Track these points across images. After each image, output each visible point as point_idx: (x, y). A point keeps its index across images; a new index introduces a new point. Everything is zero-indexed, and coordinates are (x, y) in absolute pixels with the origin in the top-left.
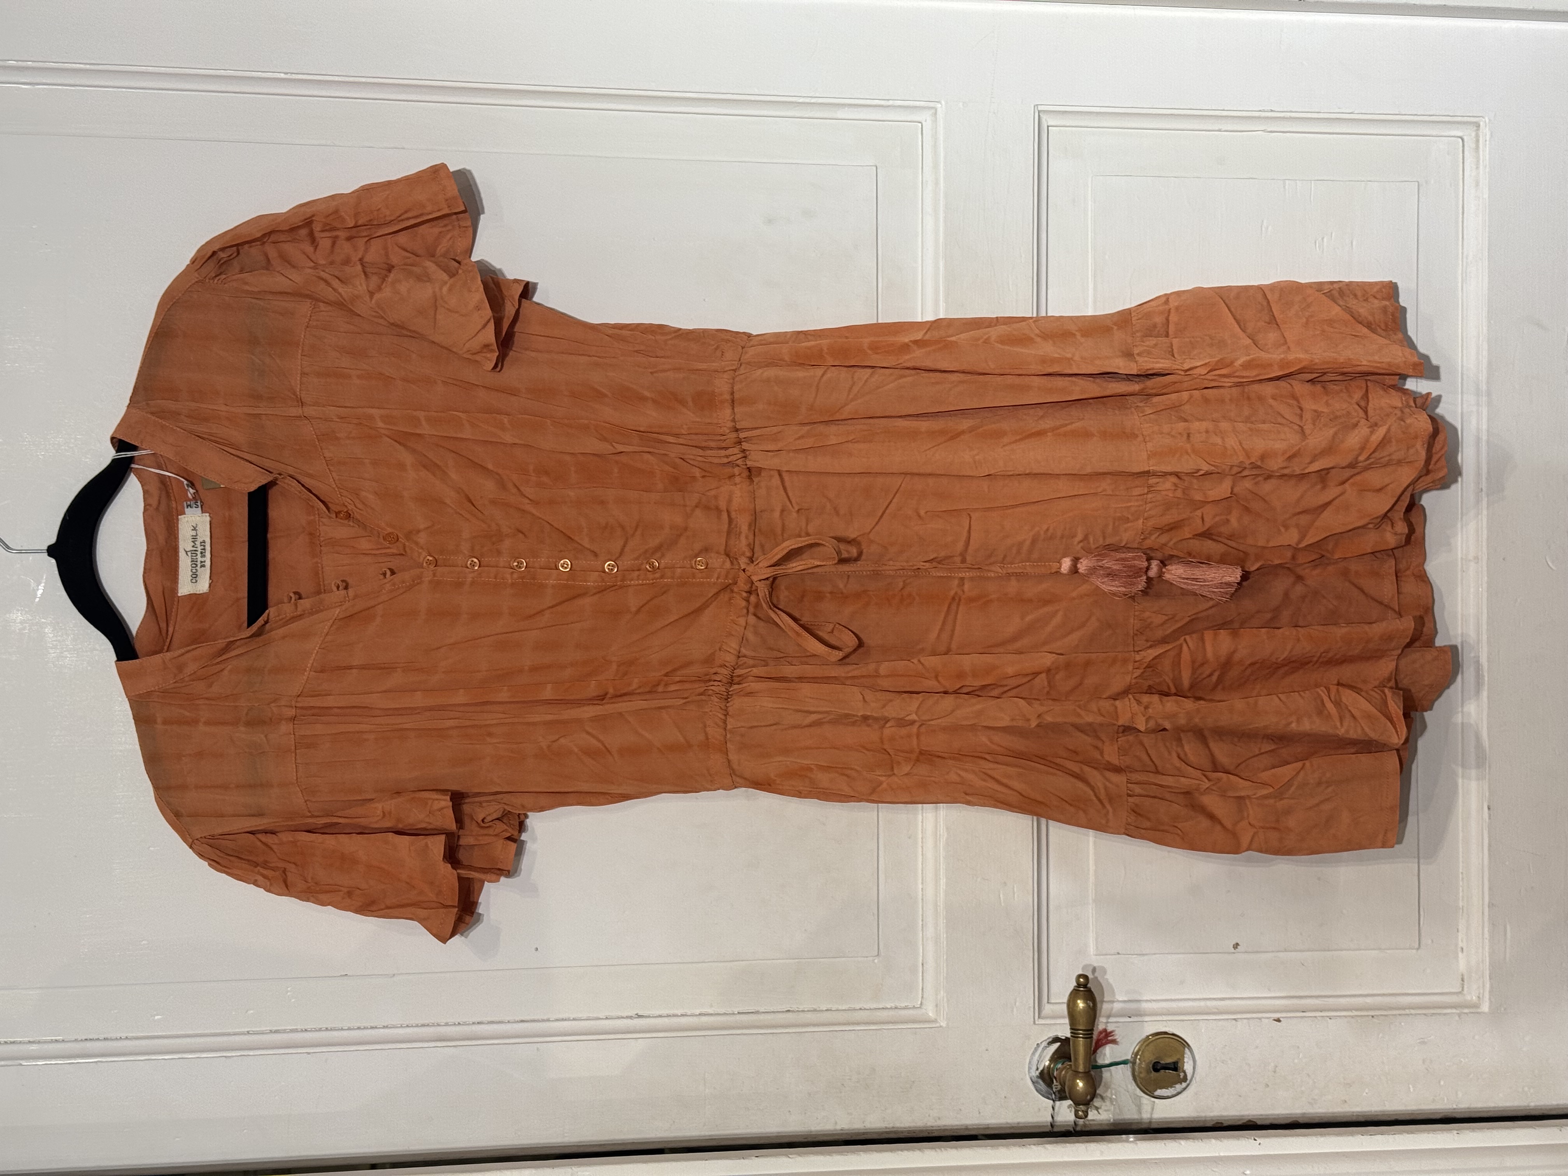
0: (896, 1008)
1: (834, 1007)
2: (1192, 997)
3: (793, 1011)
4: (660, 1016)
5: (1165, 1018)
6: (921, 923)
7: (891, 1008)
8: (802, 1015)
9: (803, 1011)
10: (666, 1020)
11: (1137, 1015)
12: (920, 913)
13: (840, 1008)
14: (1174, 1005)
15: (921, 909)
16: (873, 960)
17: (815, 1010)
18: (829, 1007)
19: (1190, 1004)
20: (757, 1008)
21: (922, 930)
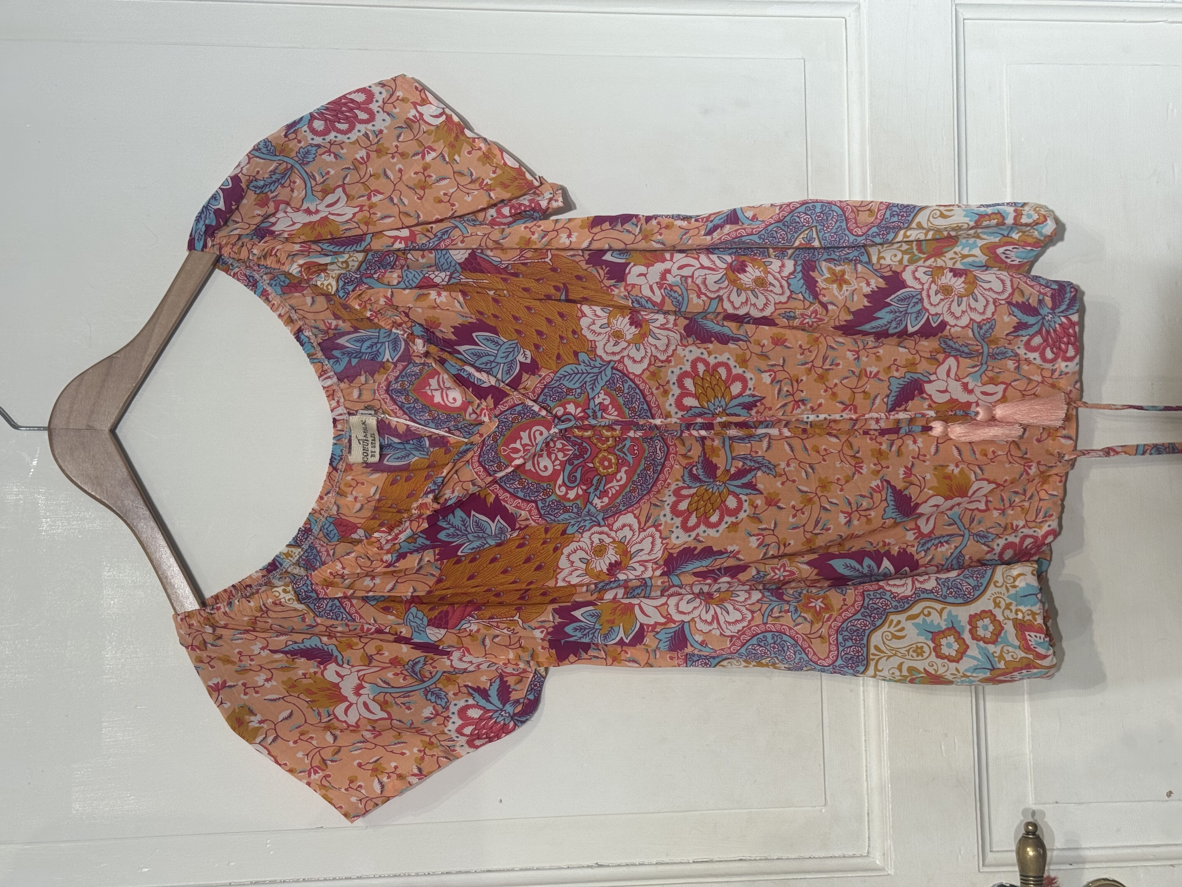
0: (844, 857)
1: (785, 856)
2: (1128, 844)
3: (745, 860)
4: (619, 865)
5: (1104, 865)
6: (865, 774)
7: (839, 857)
8: (755, 864)
9: (755, 860)
10: (625, 869)
11: (1077, 863)
12: (864, 764)
13: (790, 856)
14: (1111, 852)
15: (864, 761)
16: (821, 810)
17: (766, 859)
18: (779, 855)
19: (1129, 851)
20: (711, 857)
21: (867, 780)
